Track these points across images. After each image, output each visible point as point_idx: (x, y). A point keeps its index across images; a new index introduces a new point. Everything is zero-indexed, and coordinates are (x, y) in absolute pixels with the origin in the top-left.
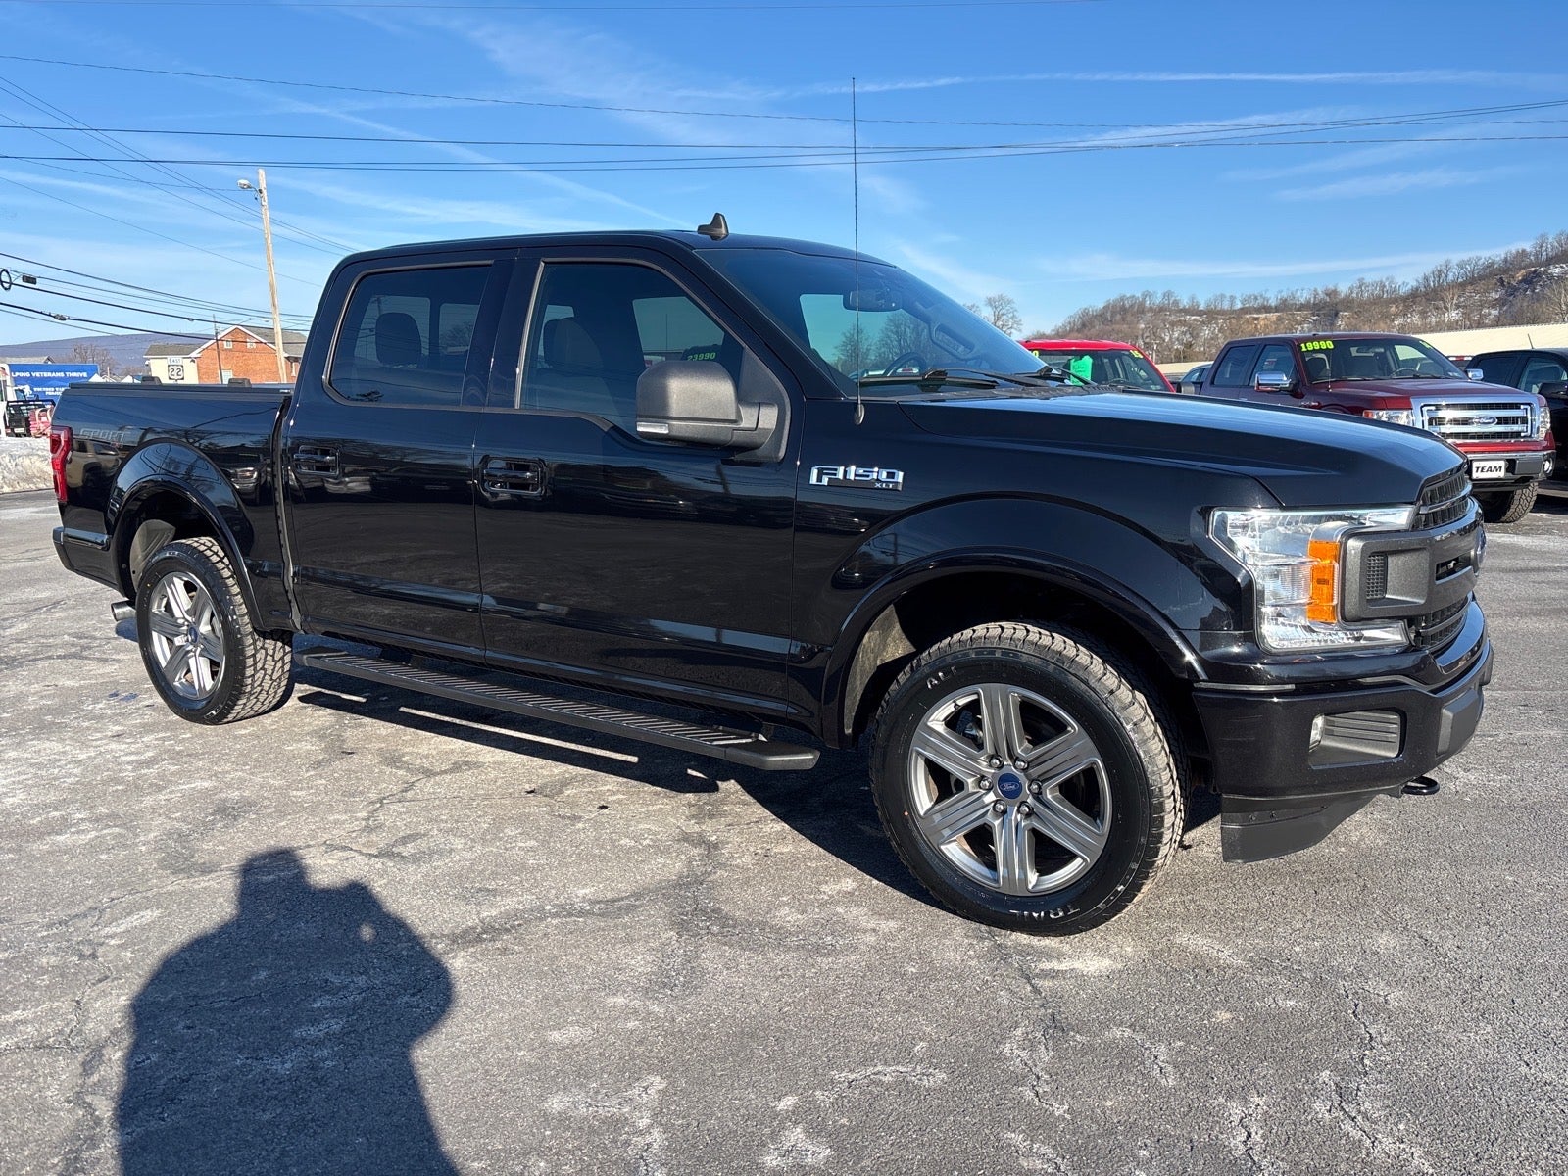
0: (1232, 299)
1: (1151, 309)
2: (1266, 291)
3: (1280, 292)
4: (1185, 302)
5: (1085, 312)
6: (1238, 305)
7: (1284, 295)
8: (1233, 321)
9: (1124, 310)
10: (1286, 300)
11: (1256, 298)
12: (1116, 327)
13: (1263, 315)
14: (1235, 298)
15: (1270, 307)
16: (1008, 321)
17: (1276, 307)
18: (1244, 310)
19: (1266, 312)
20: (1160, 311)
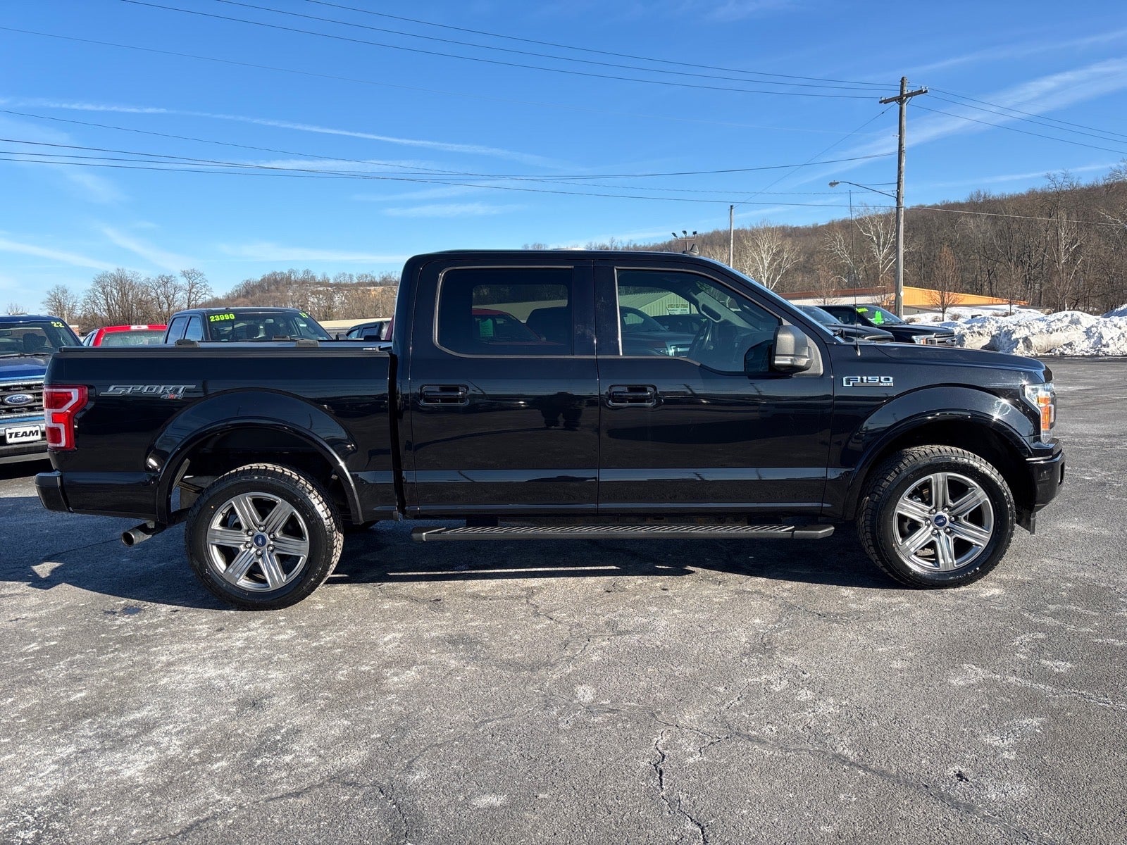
0: (351, 276)
1: (296, 282)
2: (372, 272)
3: (382, 273)
4: (319, 278)
5: (248, 283)
6: (355, 281)
7: (385, 274)
8: (353, 292)
9: (276, 282)
10: (386, 278)
11: (366, 277)
12: (273, 294)
13: (373, 288)
14: (353, 276)
15: (376, 282)
16: (201, 289)
17: (380, 283)
18: (360, 284)
19: (374, 286)
20: (302, 284)
